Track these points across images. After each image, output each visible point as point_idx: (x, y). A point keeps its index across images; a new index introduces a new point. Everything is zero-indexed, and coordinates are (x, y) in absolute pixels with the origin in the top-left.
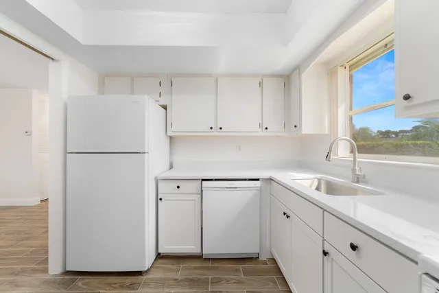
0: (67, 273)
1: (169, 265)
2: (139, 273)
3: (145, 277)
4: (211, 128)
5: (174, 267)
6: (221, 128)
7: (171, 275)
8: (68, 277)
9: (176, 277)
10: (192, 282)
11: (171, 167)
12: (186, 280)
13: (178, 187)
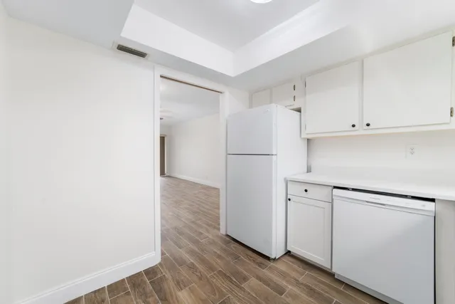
0: (228, 236)
1: (296, 266)
2: (268, 258)
3: (272, 264)
4: (354, 126)
5: (300, 269)
6: (368, 125)
7: (294, 274)
8: (228, 239)
9: (297, 279)
10: (311, 291)
11: (309, 170)
12: (306, 286)
13: (306, 191)
